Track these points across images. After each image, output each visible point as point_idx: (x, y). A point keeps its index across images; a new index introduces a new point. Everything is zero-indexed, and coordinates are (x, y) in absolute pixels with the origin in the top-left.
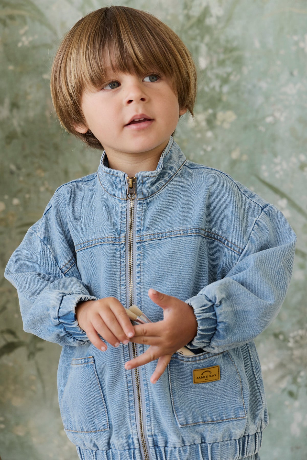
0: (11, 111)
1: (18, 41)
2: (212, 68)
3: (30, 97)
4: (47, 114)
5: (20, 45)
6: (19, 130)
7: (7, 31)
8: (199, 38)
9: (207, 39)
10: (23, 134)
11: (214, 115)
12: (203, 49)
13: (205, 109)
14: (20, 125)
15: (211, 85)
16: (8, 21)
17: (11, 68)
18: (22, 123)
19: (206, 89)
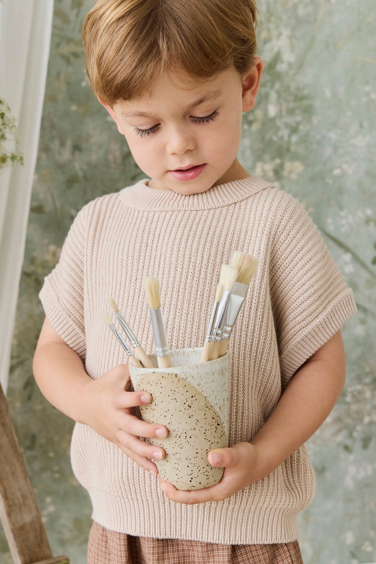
0: (73, 153)
1: (82, 80)
2: (281, 117)
3: (94, 140)
4: (111, 158)
5: (84, 84)
6: (80, 174)
7: (70, 69)
8: (269, 85)
9: (277, 86)
10: (85, 178)
11: (282, 165)
12: (273, 96)
13: (273, 159)
14: (82, 169)
15: (280, 134)
16: (72, 59)
17: (74, 108)
18: (85, 167)
19: (275, 138)
